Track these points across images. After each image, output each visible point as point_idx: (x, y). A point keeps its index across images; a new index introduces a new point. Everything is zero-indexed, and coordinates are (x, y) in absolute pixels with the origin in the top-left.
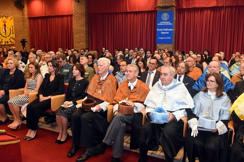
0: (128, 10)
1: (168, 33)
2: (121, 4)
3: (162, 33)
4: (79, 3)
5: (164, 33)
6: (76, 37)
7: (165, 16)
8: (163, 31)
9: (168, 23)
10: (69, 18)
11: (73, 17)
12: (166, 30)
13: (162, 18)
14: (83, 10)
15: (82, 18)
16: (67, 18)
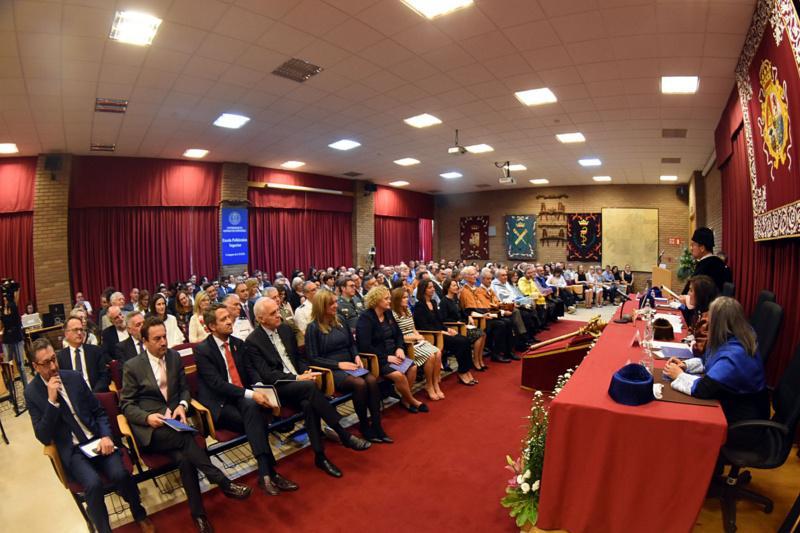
0: (164, 204)
1: (240, 245)
2: (150, 193)
3: (231, 246)
4: (52, 183)
5: (233, 246)
6: (41, 269)
7: (235, 217)
8: (232, 243)
9: (240, 230)
10: (25, 219)
11: (35, 217)
12: (237, 240)
13: (230, 220)
14: (64, 200)
15: (60, 220)
16: (18, 219)
